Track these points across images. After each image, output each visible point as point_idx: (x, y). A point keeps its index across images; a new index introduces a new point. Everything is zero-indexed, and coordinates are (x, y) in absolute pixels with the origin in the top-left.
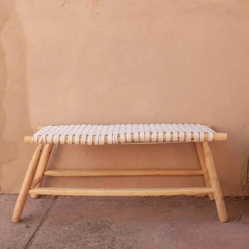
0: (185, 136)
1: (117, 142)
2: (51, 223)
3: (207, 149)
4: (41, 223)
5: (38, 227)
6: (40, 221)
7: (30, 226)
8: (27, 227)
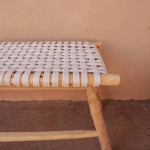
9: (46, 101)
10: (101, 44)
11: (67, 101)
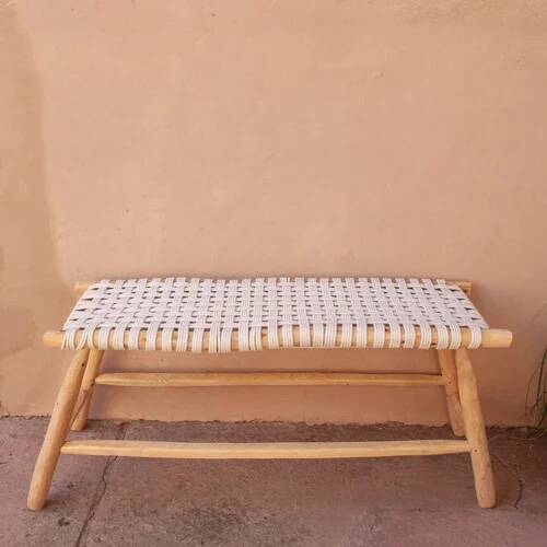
0: (418, 337)
1: (259, 347)
2: (113, 511)
3: (465, 366)
4: (92, 508)
5: (86, 523)
6: (90, 504)
7: (68, 519)
8: (61, 523)
9: (245, 422)
10: (469, 284)
11: (293, 424)
